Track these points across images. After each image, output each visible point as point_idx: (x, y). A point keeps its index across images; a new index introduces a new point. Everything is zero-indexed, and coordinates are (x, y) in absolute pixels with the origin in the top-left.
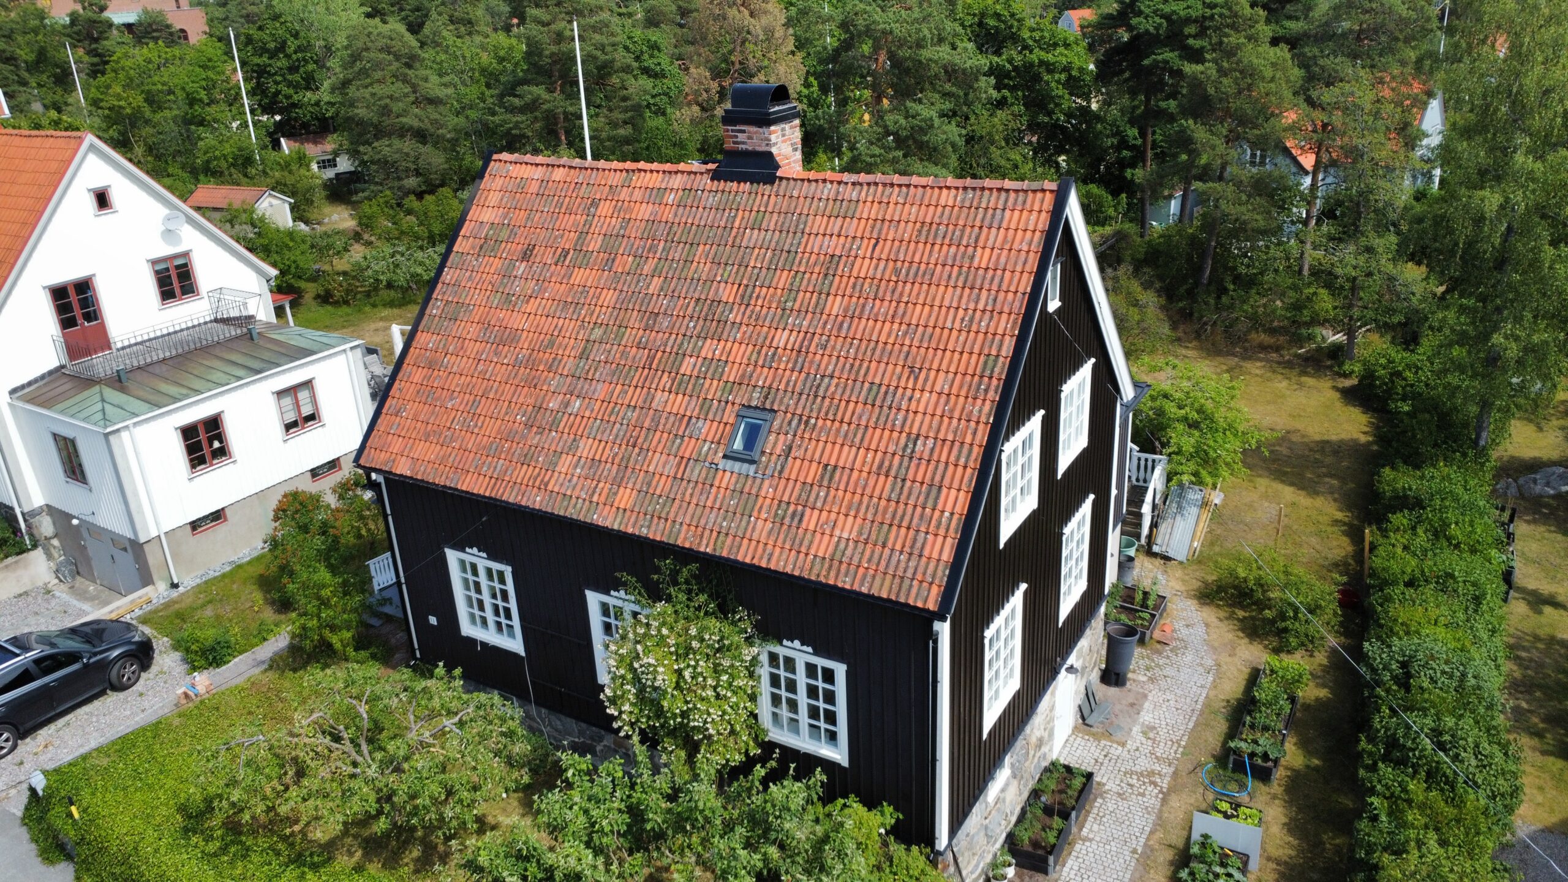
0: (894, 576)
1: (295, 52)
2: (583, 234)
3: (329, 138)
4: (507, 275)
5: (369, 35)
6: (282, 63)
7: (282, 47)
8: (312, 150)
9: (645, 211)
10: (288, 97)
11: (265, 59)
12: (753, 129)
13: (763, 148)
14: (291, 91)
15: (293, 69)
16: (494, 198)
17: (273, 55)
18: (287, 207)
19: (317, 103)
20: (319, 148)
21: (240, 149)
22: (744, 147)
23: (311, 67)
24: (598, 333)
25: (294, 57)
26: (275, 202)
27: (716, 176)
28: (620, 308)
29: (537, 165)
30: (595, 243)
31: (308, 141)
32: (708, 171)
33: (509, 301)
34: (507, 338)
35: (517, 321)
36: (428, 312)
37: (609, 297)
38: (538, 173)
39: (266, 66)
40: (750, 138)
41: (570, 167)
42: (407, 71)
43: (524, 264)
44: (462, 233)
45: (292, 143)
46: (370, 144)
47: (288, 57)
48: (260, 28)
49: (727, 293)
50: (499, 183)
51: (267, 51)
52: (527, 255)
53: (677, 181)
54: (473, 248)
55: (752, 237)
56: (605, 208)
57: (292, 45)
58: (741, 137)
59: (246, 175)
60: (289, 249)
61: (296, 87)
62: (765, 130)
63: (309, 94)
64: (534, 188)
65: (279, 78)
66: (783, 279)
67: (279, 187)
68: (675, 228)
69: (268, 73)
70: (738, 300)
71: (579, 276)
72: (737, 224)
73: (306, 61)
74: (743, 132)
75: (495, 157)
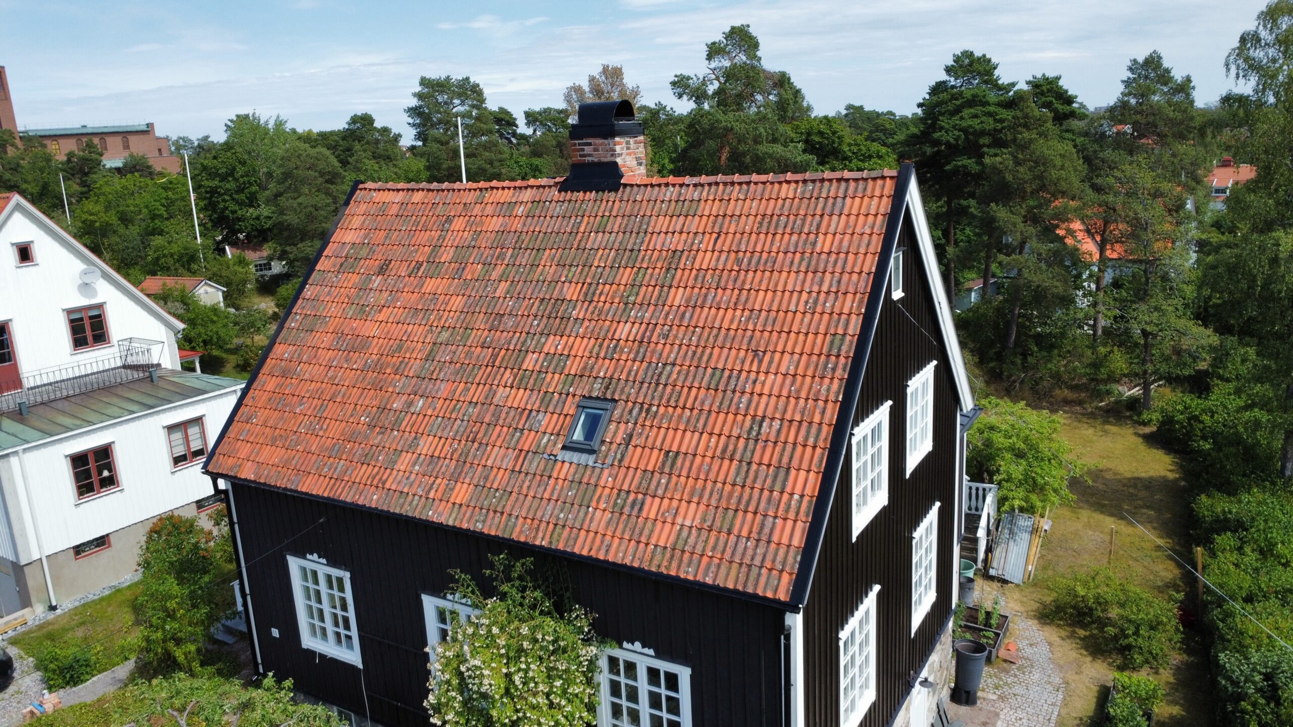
0: (741, 564)
1: (242, 176)
2: (436, 247)
3: (265, 246)
4: (363, 289)
5: (299, 156)
6: (231, 185)
7: (232, 172)
8: (252, 256)
9: (495, 224)
10: (234, 212)
11: (216, 183)
12: (599, 141)
13: (609, 159)
14: (237, 208)
15: (240, 190)
16: (356, 222)
17: (223, 178)
18: (220, 294)
19: (258, 218)
20: (258, 254)
21: (186, 249)
22: (590, 159)
23: (254, 188)
24: (445, 335)
25: (241, 180)
26: (210, 290)
27: (564, 187)
28: (468, 312)
29: (398, 190)
30: (446, 255)
31: (248, 249)
32: (556, 184)
33: (363, 312)
34: (359, 345)
35: (370, 329)
36: (286, 325)
37: (457, 302)
38: (399, 197)
39: (217, 187)
40: (596, 150)
41: (429, 190)
42: (330, 186)
43: (380, 277)
44: (325, 253)
45: (235, 250)
46: (295, 245)
47: (236, 180)
48: (215, 158)
49: (571, 292)
50: (363, 208)
51: (219, 175)
52: (382, 271)
53: (527, 195)
54: (334, 266)
55: (596, 240)
56: (458, 224)
57: (240, 171)
58: (588, 150)
59: (189, 270)
60: (213, 322)
61: (241, 204)
62: (610, 141)
63: (251, 210)
64: (394, 210)
65: (227, 198)
66: (626, 276)
67: (215, 278)
68: (523, 236)
69: (218, 193)
70: (581, 298)
71: (430, 285)
72: (582, 229)
73: (251, 184)
74: (590, 144)
75: (361, 186)
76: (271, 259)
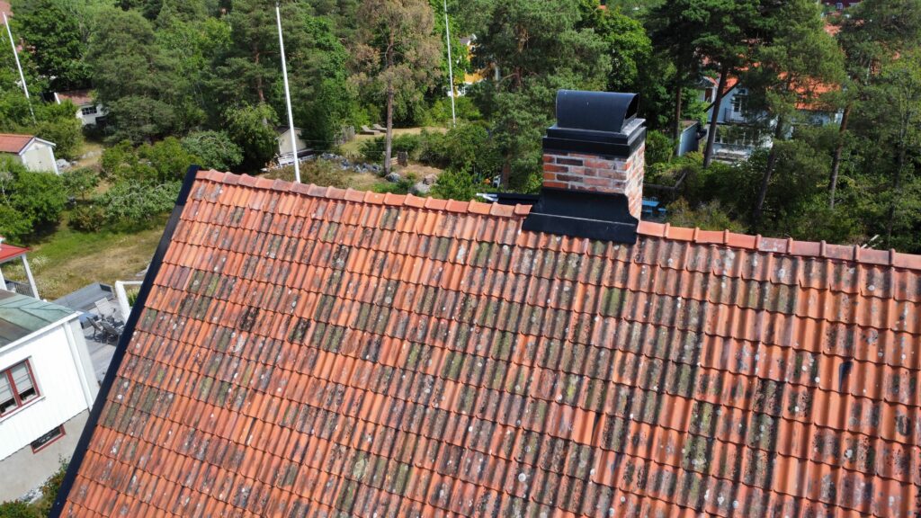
1: (63, 31)
2: (329, 299)
3: (89, 94)
4: (220, 349)
5: (113, 19)
6: (53, 39)
7: (53, 27)
8: (77, 101)
9: (421, 271)
10: (58, 63)
11: (40, 37)
12: (595, 160)
13: (618, 190)
14: (61, 60)
15: (61, 43)
16: (199, 233)
17: (46, 33)
18: (50, 149)
19: (80, 68)
20: (83, 99)
21: (15, 104)
22: (577, 185)
23: (75, 42)
24: (362, 469)
25: (62, 35)
26: (40, 146)
27: (530, 225)
28: (397, 427)
29: (257, 190)
30: (347, 315)
31: (75, 95)
32: (517, 217)
33: (222, 393)
34: (225, 456)
35: (236, 429)
36: (110, 396)
37: (376, 406)
39: (41, 41)
40: (588, 172)
41: (304, 196)
42: (143, 46)
43: (243, 337)
44: (156, 281)
45: (62, 96)
46: (116, 100)
47: (57, 35)
48: (36, 14)
49: (579, 427)
50: (206, 211)
51: (42, 30)
52: (248, 321)
53: (467, 228)
55: (606, 331)
56: (359, 260)
57: (60, 26)
58: (573, 170)
59: (21, 124)
61: (64, 56)
62: (616, 162)
63: (74, 62)
64: (254, 222)
65: (51, 51)
66: (677, 413)
68: (472, 302)
69: (43, 46)
70: (601, 443)
71: (327, 364)
72: (576, 306)
73: (72, 38)
74: (579, 163)
75: (200, 174)
76: (95, 104)
